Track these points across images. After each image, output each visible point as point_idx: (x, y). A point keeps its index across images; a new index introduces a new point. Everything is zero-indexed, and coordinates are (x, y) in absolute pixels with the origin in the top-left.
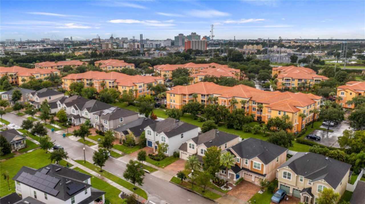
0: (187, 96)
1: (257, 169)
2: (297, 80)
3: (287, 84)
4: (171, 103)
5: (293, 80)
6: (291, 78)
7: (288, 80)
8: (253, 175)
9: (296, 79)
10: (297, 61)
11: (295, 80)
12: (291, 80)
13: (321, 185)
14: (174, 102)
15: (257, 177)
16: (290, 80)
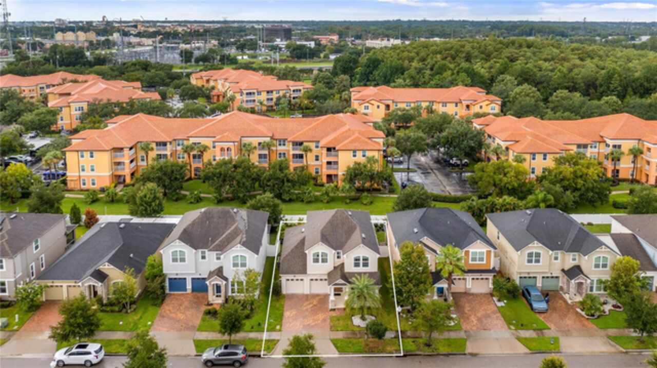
0: (126, 152)
1: (478, 262)
2: (265, 93)
3: (250, 101)
4: (82, 174)
5: (259, 93)
6: (255, 91)
7: (250, 93)
8: (467, 278)
9: (263, 91)
10: (193, 60)
11: (262, 93)
12: (256, 94)
13: (599, 255)
14: (93, 170)
15: (475, 277)
16: (254, 93)
